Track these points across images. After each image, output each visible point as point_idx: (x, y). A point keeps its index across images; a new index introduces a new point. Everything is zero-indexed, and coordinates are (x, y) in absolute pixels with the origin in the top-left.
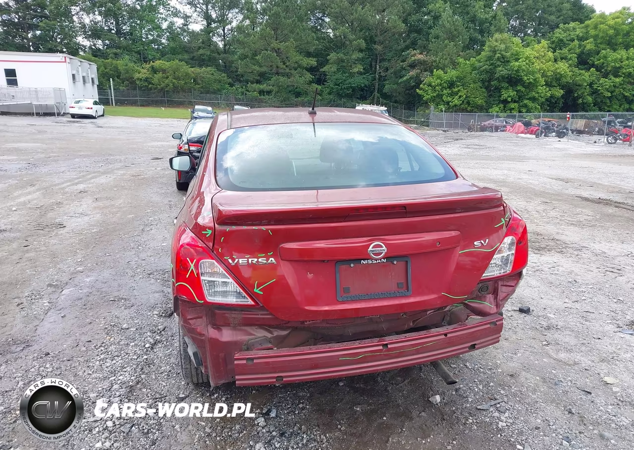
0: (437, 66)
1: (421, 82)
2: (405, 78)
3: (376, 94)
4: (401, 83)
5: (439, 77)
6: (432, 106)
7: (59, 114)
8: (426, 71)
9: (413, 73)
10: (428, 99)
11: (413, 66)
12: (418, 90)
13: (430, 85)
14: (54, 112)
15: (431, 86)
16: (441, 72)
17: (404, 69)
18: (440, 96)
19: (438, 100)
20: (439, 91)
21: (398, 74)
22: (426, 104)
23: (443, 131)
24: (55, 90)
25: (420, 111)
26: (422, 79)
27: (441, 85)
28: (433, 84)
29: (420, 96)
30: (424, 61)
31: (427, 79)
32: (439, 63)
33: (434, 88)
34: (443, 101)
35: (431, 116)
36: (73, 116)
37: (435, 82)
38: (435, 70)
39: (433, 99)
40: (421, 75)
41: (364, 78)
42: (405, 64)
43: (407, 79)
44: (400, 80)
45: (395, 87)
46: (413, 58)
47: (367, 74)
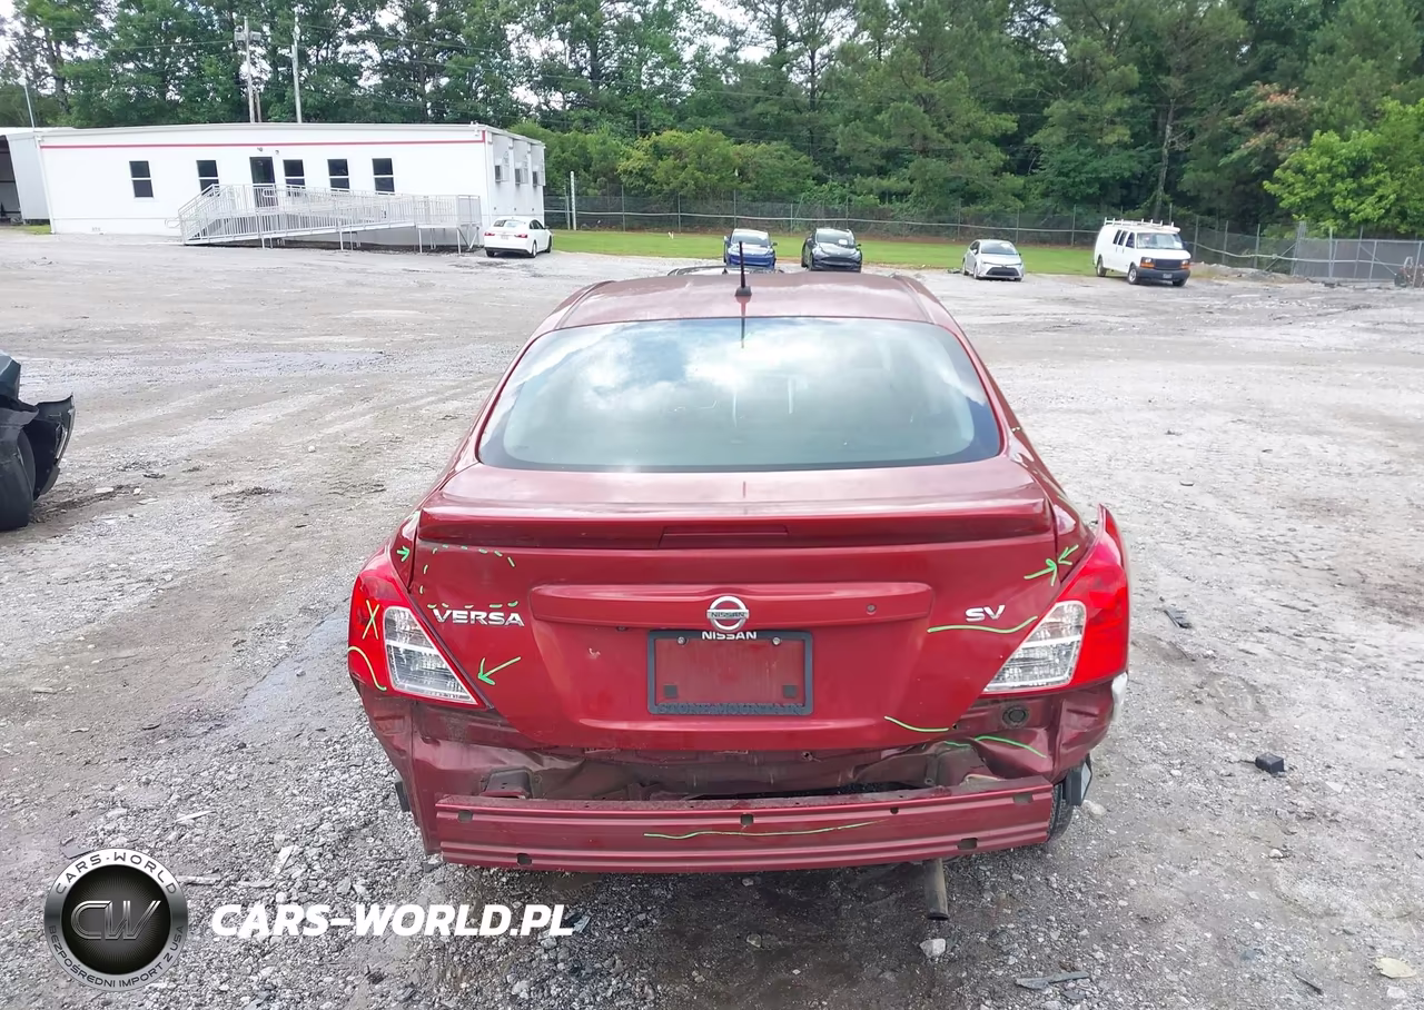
0: (1325, 122)
1: (1277, 163)
2: (1235, 156)
3: (1160, 192)
4: (1226, 166)
5: (1327, 151)
6: (1302, 223)
7: (465, 249)
8: (1293, 134)
9: (1258, 141)
10: (1292, 205)
11: (1259, 124)
12: (1267, 185)
13: (1300, 170)
14: (454, 243)
15: (1304, 174)
16: (1332, 138)
17: (1236, 132)
18: (1325, 198)
19: (1320, 207)
20: (1322, 185)
21: (1220, 146)
22: (1286, 218)
23: (1326, 285)
24: (460, 199)
25: (1270, 234)
26: (1282, 155)
27: (1330, 169)
28: (1310, 167)
29: (1273, 200)
30: (1290, 111)
31: (1295, 154)
32: (1331, 113)
33: (1310, 179)
34: (1333, 210)
35: (1298, 248)
36: (491, 252)
37: (1312, 160)
38: (1317, 133)
39: (1305, 206)
40: (1279, 146)
41: (1131, 157)
42: (1238, 120)
43: (1242, 158)
44: (1222, 161)
45: (1207, 176)
46: (1261, 105)
47: (1141, 148)
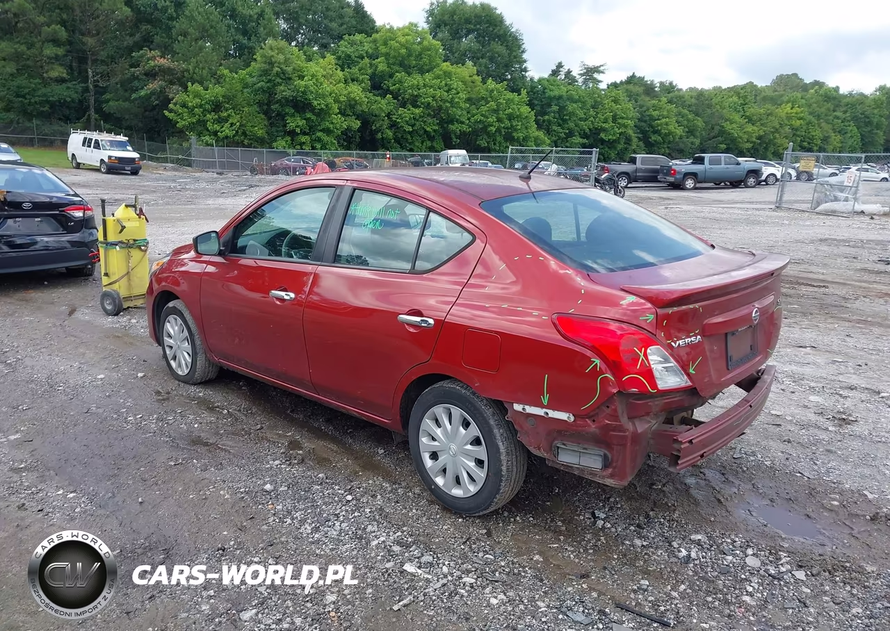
0: (191, 78)
1: (169, 101)
2: (143, 93)
4: (136, 99)
5: (197, 95)
6: (193, 137)
8: (172, 83)
9: (154, 85)
10: (184, 126)
11: (151, 75)
12: (166, 113)
13: (184, 105)
15: (187, 108)
16: (197, 87)
17: (137, 78)
18: (203, 123)
19: (200, 128)
20: (200, 116)
21: (128, 85)
22: (181, 134)
23: (217, 173)
25: (172, 144)
26: (171, 96)
27: (201, 106)
28: (190, 104)
29: (172, 122)
30: (169, 68)
31: (179, 97)
32: (194, 73)
33: (191, 111)
34: (208, 130)
35: (193, 151)
37: (192, 102)
38: (189, 84)
39: (192, 127)
40: (167, 90)
41: (68, 88)
42: (137, 71)
43: (146, 95)
44: (134, 96)
45: (126, 104)
46: (152, 63)
47: (74, 83)
